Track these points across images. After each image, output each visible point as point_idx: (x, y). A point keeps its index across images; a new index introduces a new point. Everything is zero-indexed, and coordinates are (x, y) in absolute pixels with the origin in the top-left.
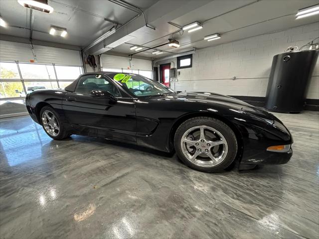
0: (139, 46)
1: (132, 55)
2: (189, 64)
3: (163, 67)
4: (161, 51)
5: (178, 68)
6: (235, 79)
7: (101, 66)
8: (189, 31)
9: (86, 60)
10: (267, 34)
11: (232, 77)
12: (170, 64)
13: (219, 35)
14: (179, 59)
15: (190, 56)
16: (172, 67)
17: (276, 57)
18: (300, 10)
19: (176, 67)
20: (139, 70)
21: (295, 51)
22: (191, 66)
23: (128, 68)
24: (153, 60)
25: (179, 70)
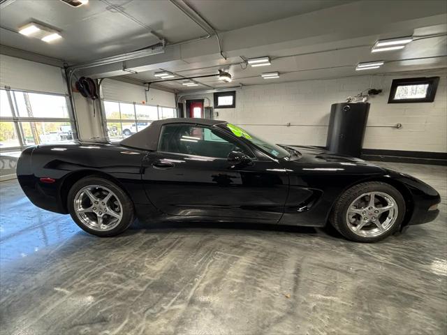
0: (171, 73)
1: (150, 83)
2: (231, 103)
3: (191, 104)
4: (197, 83)
5: (215, 108)
6: (289, 125)
7: (101, 97)
8: (253, 66)
9: (74, 85)
10: (322, 79)
11: (286, 123)
12: (202, 101)
13: (279, 73)
14: (216, 96)
15: (233, 93)
16: (206, 104)
17: (334, 107)
18: (361, 63)
19: (212, 105)
20: (158, 106)
21: (353, 102)
22: (233, 106)
23: (144, 103)
24: (177, 92)
25: (216, 110)
